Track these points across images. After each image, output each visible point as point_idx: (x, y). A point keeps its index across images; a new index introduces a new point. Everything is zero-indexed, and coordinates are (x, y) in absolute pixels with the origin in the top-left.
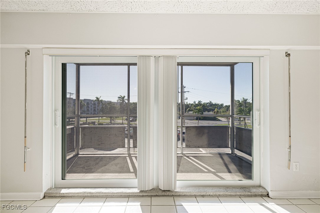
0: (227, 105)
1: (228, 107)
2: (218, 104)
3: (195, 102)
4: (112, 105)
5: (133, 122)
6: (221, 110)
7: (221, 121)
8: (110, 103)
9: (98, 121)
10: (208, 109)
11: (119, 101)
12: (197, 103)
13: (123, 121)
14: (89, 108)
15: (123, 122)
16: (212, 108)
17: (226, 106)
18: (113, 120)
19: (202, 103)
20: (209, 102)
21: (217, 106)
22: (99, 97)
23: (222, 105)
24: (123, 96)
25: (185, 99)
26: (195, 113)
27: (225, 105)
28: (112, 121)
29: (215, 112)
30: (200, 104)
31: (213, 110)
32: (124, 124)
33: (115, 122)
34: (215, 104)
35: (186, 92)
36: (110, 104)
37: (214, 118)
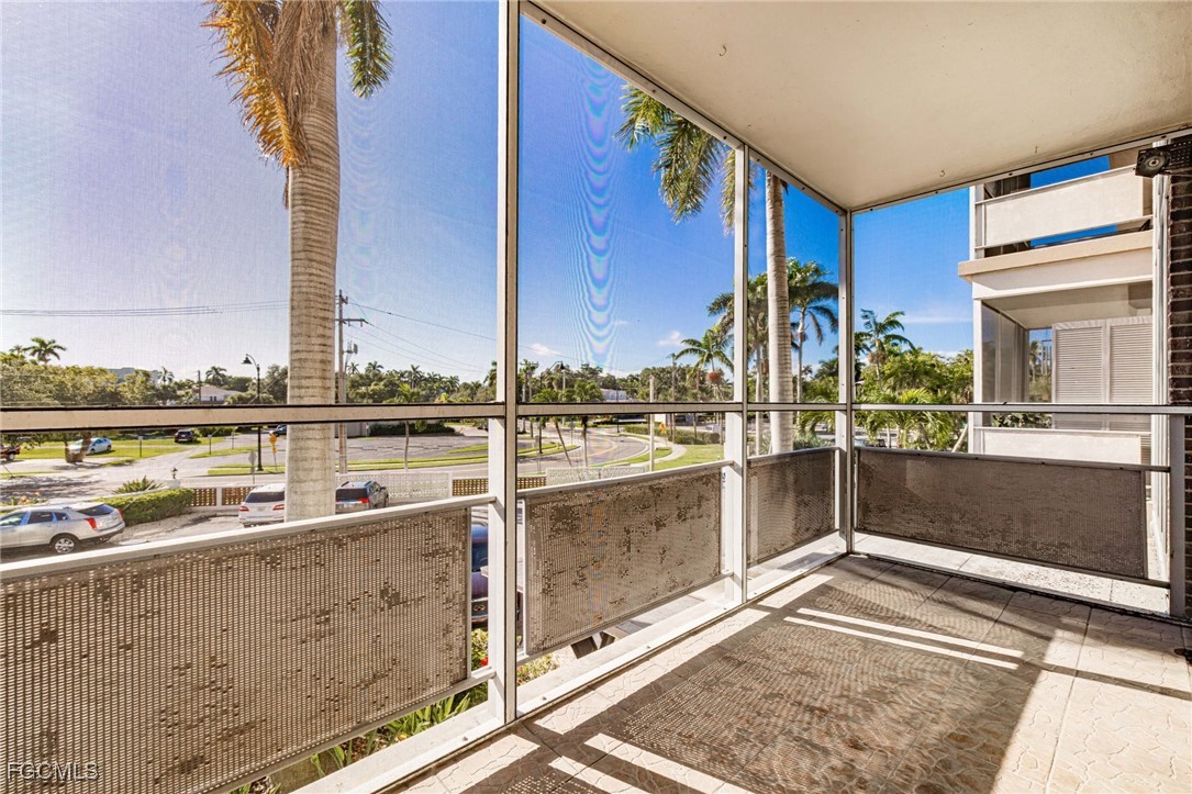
0: (469, 382)
1: (472, 389)
2: (441, 379)
3: (354, 369)
7: (462, 435)
12: (362, 370)
16: (420, 391)
17: (466, 386)
19: (384, 371)
20: (411, 370)
21: (437, 384)
23: (453, 381)
25: (344, 349)
27: (461, 381)
30: (375, 375)
34: (431, 377)
35: (349, 320)
37: (438, 425)
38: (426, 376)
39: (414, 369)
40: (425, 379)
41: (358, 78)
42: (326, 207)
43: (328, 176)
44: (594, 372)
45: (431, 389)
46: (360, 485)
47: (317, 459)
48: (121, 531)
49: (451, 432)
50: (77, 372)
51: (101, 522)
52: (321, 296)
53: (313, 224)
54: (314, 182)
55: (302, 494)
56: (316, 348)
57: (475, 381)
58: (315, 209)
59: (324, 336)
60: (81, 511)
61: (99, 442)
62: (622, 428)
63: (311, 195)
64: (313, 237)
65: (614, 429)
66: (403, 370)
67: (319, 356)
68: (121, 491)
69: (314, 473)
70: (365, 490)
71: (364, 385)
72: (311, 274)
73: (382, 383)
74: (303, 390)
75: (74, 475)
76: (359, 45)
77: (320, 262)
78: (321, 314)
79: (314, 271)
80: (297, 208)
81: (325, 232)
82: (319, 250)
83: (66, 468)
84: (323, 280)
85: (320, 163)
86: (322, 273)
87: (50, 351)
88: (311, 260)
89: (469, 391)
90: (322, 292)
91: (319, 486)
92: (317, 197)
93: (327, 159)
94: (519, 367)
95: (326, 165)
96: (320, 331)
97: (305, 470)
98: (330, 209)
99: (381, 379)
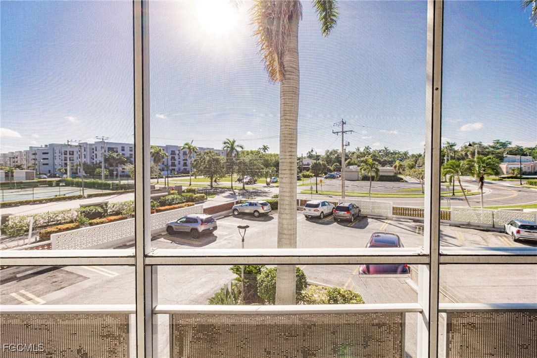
0: (415, 154)
1: (416, 157)
2: (399, 153)
3: (359, 150)
4: (212, 156)
5: (250, 184)
6: (406, 163)
7: (406, 182)
8: (209, 152)
9: (189, 183)
10: (382, 160)
11: (226, 148)
12: (362, 150)
13: (233, 183)
14: (175, 160)
15: (233, 186)
16: (388, 159)
17: (413, 156)
18: (215, 181)
19: (371, 150)
20: (384, 149)
21: (397, 155)
22: (190, 142)
23: (406, 154)
24: (232, 140)
25: (344, 144)
26: (365, 170)
27: (410, 154)
28: (214, 183)
29: (395, 167)
30: (367, 152)
31: (391, 163)
32: (234, 188)
33: (218, 184)
34: (394, 152)
35: (346, 131)
36: (210, 154)
37: (394, 176)
38: (392, 151)
39: (386, 149)
40: (391, 153)
41: (324, 28)
42: (292, 95)
43: (292, 81)
44: (504, 145)
45: (394, 158)
46: (346, 205)
47: (288, 205)
48: (270, 212)
49: (400, 180)
50: (271, 155)
51: (266, 208)
52: (290, 134)
53: (287, 103)
54: (287, 85)
55: (282, 219)
56: (288, 157)
57: (418, 154)
58: (287, 97)
59: (291, 152)
60: (260, 204)
61: (274, 179)
62: (524, 182)
63: (286, 91)
64: (287, 109)
65: (516, 183)
66: (381, 150)
67: (289, 161)
68: (273, 198)
69: (287, 210)
70: (348, 208)
71: (362, 157)
72: (286, 125)
73: (370, 156)
74: (283, 175)
75: (266, 190)
76: (324, 13)
77: (289, 120)
78: (290, 142)
79: (287, 124)
80: (282, 98)
81: (292, 106)
82: (289, 114)
83: (265, 187)
84: (291, 127)
85: (289, 76)
86: (290, 124)
87: (266, 149)
88: (286, 119)
89: (414, 158)
90: (290, 133)
91: (288, 217)
92: (288, 91)
93: (292, 73)
94: (442, 145)
95: (292, 76)
96: (290, 149)
97: (283, 209)
98: (294, 95)
99: (369, 154)
